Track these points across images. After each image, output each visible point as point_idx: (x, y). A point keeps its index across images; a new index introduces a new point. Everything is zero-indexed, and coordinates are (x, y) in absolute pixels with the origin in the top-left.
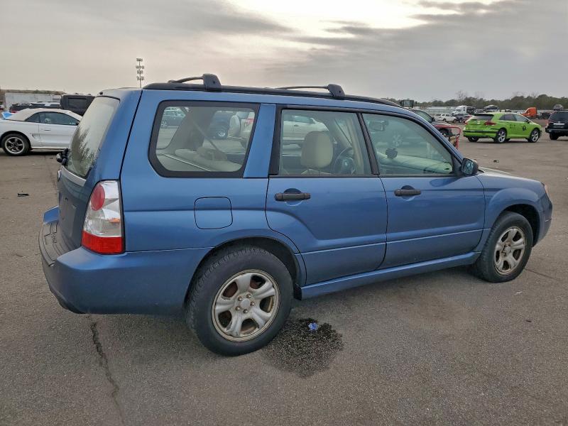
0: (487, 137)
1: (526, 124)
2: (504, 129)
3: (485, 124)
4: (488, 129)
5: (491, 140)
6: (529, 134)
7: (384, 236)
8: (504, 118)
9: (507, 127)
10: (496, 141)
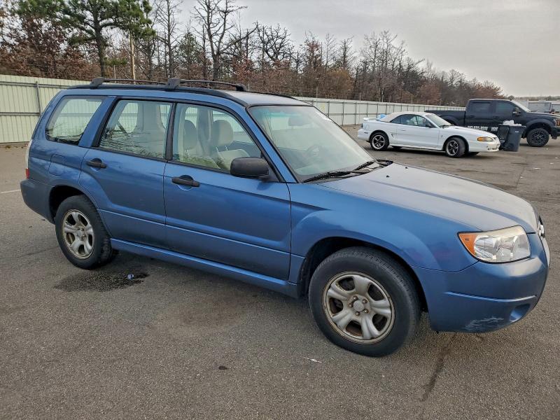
7: (163, 218)
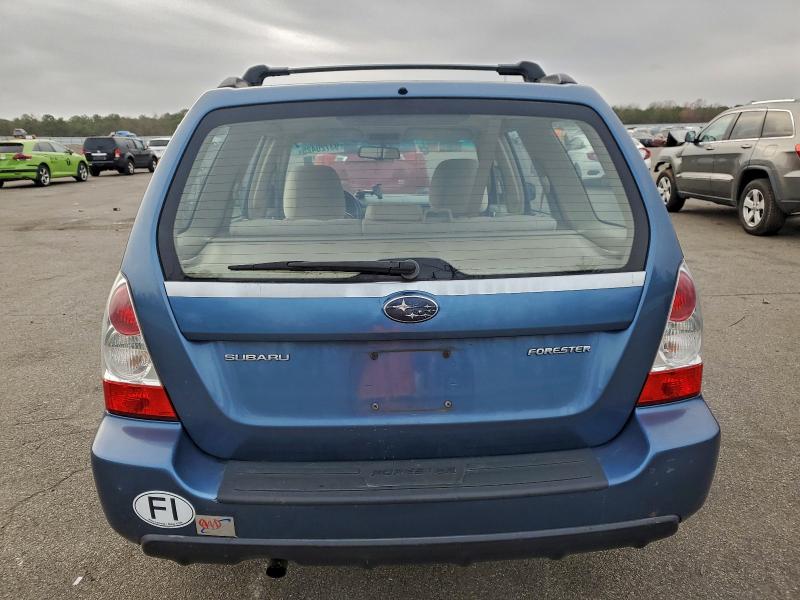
0: (24, 178)
1: (68, 156)
2: (44, 165)
3: (15, 158)
4: (21, 166)
5: (31, 182)
6: (76, 169)
8: (38, 148)
9: (47, 161)
10: (38, 184)
